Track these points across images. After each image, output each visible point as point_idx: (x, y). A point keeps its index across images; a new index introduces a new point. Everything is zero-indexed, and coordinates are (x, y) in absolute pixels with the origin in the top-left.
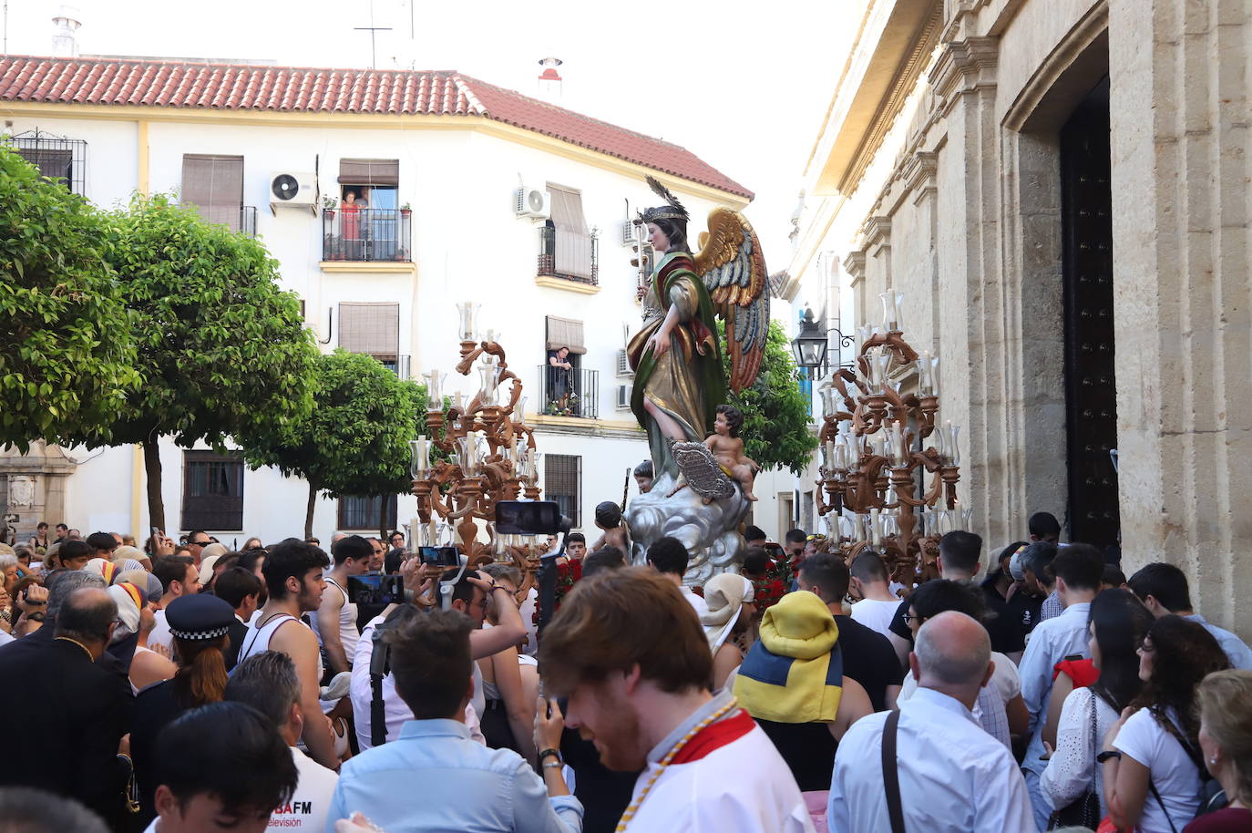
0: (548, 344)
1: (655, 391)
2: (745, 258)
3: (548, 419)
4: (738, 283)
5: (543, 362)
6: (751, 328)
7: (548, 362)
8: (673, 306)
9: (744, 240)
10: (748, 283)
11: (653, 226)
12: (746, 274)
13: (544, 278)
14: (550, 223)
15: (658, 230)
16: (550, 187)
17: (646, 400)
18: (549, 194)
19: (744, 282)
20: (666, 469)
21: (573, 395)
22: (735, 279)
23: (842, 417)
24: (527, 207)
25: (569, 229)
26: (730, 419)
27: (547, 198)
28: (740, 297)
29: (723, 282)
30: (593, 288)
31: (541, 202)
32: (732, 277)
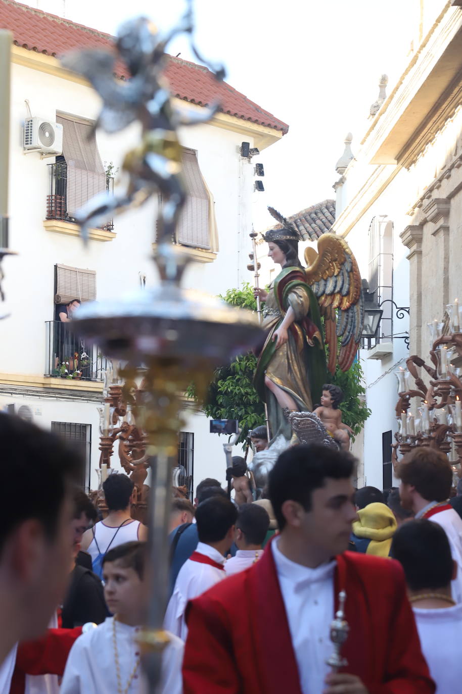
0: (57, 297)
1: (274, 372)
2: (346, 274)
3: (56, 382)
4: (340, 292)
5: (51, 317)
6: (349, 327)
7: (57, 317)
8: (290, 309)
9: (345, 260)
10: (348, 293)
11: (273, 244)
12: (346, 286)
13: (54, 223)
14: (60, 159)
15: (277, 248)
16: (61, 117)
17: (267, 379)
18: (61, 126)
19: (344, 291)
20: (281, 432)
21: (84, 355)
22: (338, 289)
23: (413, 394)
24: (37, 141)
25: (81, 166)
26: (333, 395)
27: (59, 130)
28: (341, 303)
29: (328, 291)
30: (107, 234)
31: (52, 136)
32: (335, 287)
